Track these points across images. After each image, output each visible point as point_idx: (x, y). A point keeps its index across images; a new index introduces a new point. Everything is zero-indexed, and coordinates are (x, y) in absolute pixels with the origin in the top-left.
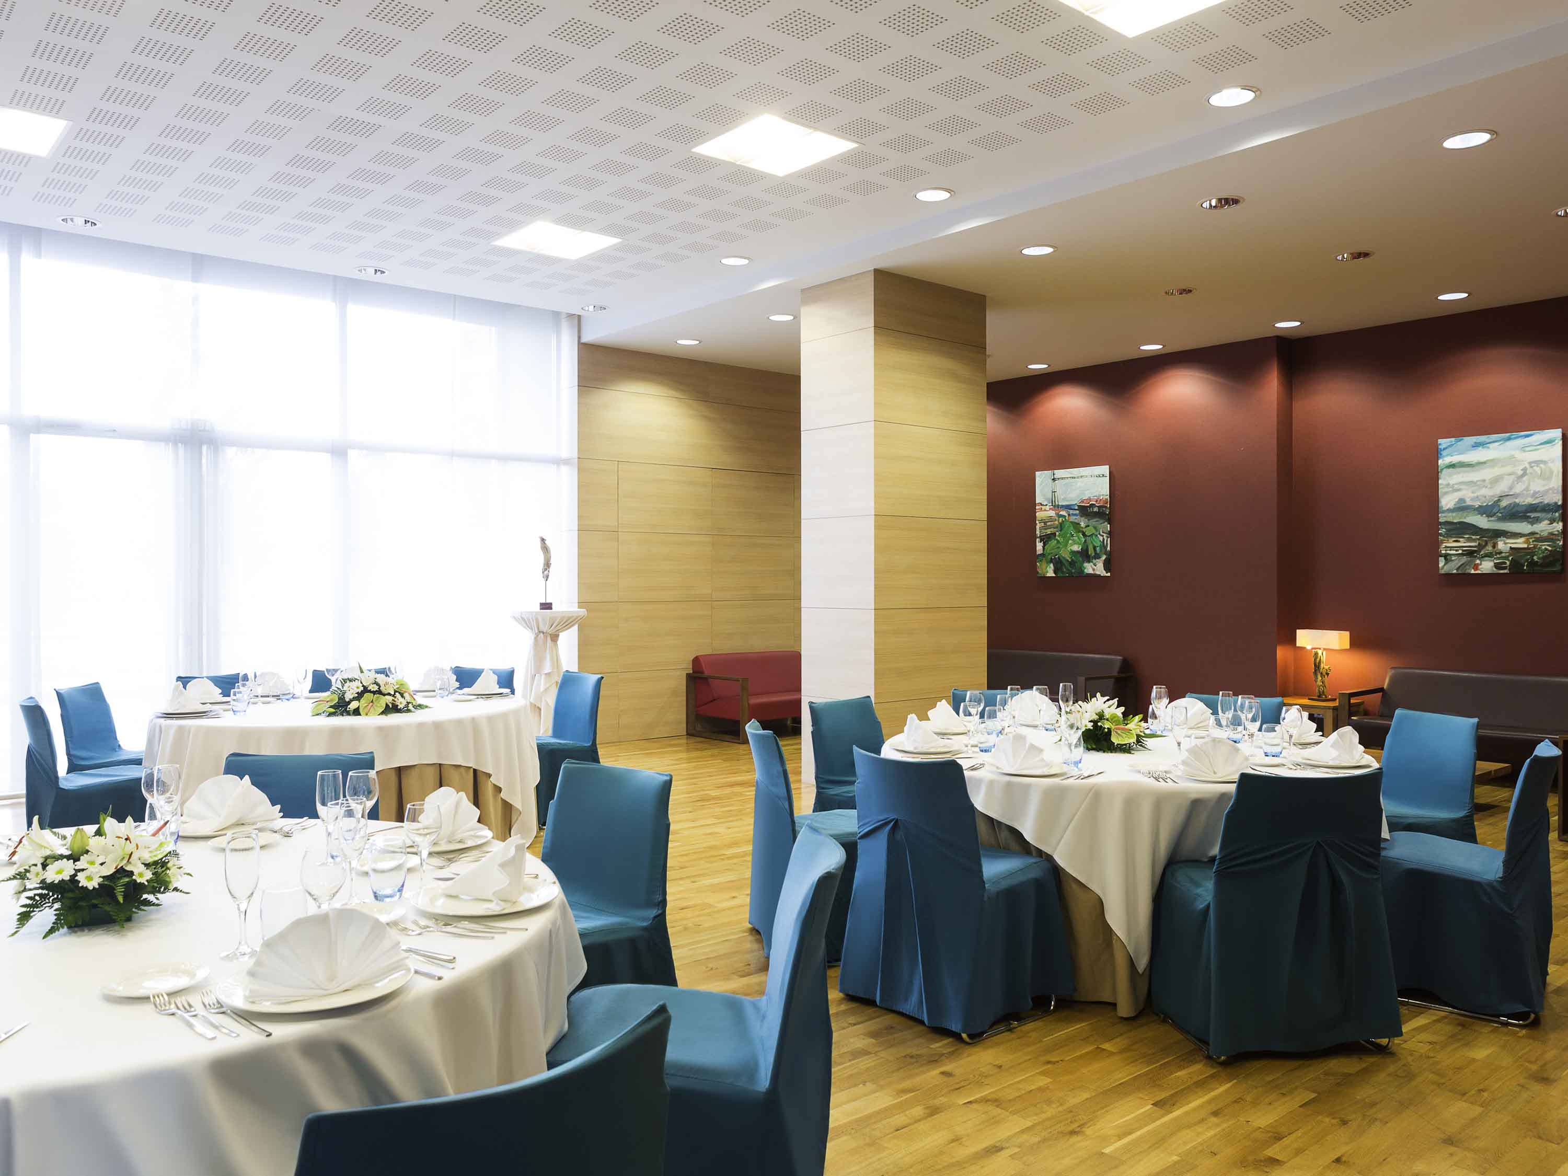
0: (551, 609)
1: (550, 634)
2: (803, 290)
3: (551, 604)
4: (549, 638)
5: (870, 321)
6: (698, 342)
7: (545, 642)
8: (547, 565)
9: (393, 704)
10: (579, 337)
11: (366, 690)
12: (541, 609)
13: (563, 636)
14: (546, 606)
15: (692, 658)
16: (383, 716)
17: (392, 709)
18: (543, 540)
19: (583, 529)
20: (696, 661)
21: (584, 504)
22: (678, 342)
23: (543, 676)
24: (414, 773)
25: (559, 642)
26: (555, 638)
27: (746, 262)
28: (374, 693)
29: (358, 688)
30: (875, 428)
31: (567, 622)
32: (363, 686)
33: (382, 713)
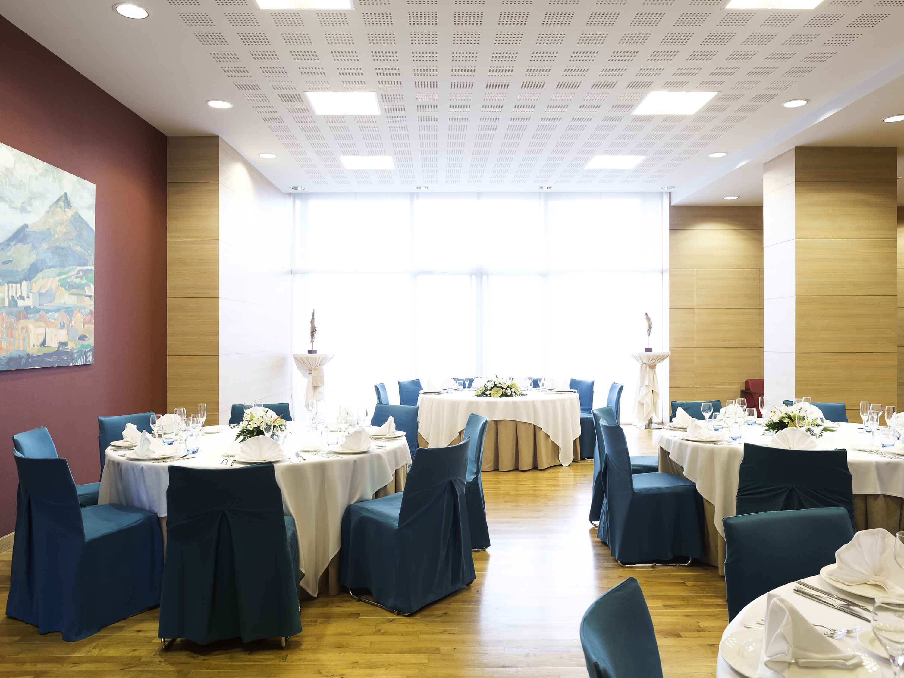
0: (651, 351)
1: (649, 365)
2: (764, 164)
3: (651, 348)
4: (648, 367)
5: (792, 179)
6: (737, 197)
7: (646, 369)
8: (650, 328)
9: (505, 393)
10: (670, 203)
11: (496, 386)
12: (646, 351)
13: (659, 366)
14: (649, 350)
15: (745, 381)
16: (499, 398)
17: (505, 395)
18: (647, 314)
19: (673, 308)
20: (747, 383)
21: (673, 293)
22: (725, 198)
23: (645, 387)
24: (503, 423)
25: (656, 370)
26: (653, 367)
27: (724, 154)
28: (498, 387)
29: (492, 385)
30: (796, 243)
31: (661, 358)
32: (494, 384)
33: (500, 397)
